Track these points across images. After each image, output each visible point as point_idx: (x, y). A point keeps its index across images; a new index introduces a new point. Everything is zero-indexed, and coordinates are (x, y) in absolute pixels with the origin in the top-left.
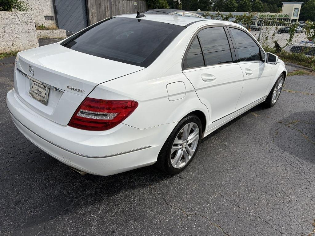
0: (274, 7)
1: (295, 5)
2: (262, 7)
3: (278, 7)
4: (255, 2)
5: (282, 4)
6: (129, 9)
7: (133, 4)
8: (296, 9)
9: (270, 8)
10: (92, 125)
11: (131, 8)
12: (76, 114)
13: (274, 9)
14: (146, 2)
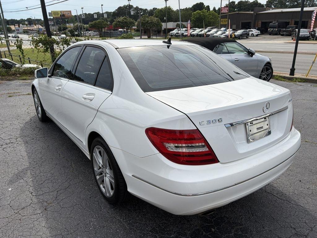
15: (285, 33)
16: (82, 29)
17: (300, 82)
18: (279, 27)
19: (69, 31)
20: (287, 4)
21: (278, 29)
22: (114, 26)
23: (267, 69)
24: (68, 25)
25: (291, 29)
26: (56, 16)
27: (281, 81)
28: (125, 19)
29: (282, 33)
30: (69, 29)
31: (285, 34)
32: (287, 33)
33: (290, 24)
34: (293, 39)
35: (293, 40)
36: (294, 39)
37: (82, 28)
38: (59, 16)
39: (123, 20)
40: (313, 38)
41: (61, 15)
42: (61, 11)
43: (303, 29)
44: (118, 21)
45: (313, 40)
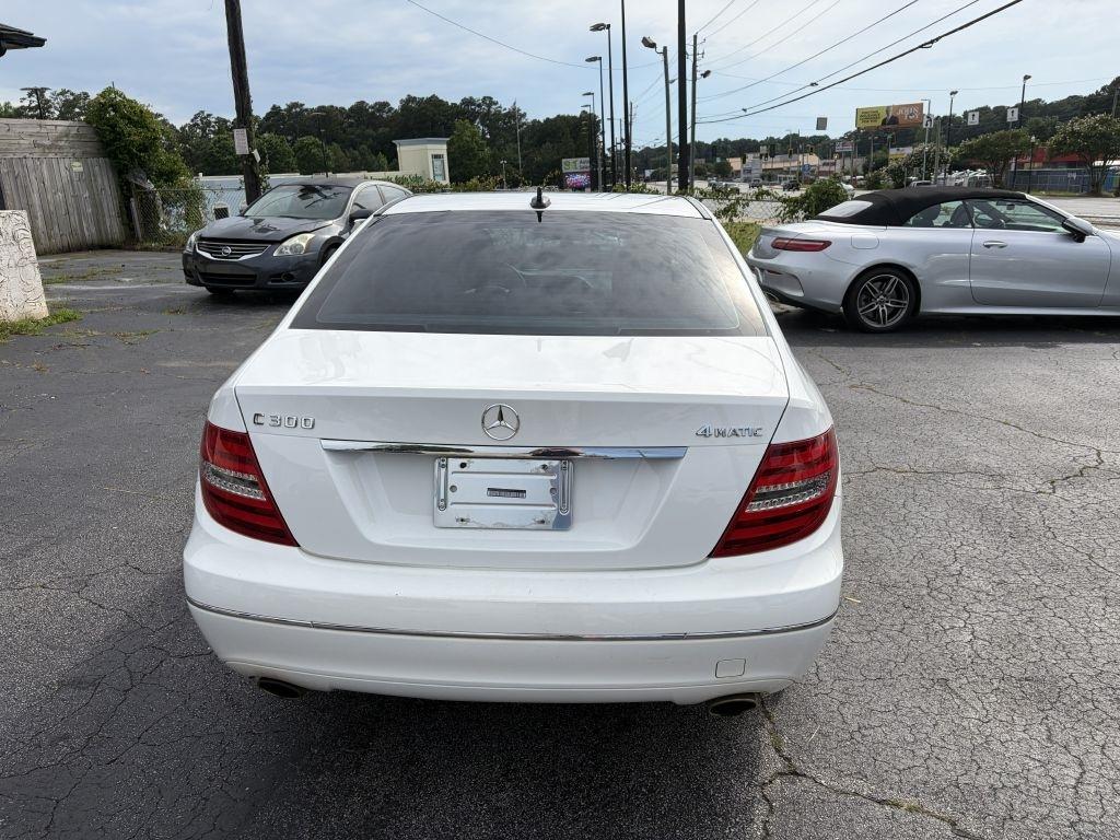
0: (362, 154)
1: (429, 146)
2: (328, 157)
3: (376, 155)
4: (302, 142)
5: (395, 146)
6: (60, 186)
7: (69, 169)
8: (436, 157)
9: (354, 160)
10: (771, 530)
11: (65, 180)
12: (745, 508)
13: (364, 162)
14: (107, 160)
16: (933, 163)
19: (891, 172)
22: (1052, 150)
24: (893, 151)
26: (866, 125)
28: (1102, 122)
30: (892, 164)
37: (937, 158)
38: (879, 123)
39: (1095, 128)
41: (884, 121)
42: (888, 107)
44: (1073, 132)
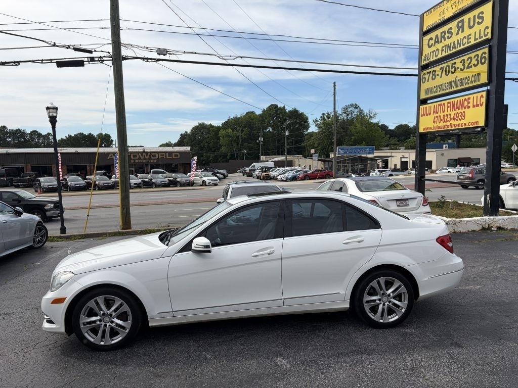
15: (21, 183)
17: (80, 239)
18: (8, 174)
20: (9, 140)
21: (8, 178)
23: (40, 230)
25: (28, 177)
27: (58, 241)
29: (15, 184)
31: (21, 185)
32: (24, 184)
33: (25, 169)
34: (36, 191)
35: (37, 193)
36: (39, 191)
40: (65, 188)
43: (47, 176)
45: (67, 191)
